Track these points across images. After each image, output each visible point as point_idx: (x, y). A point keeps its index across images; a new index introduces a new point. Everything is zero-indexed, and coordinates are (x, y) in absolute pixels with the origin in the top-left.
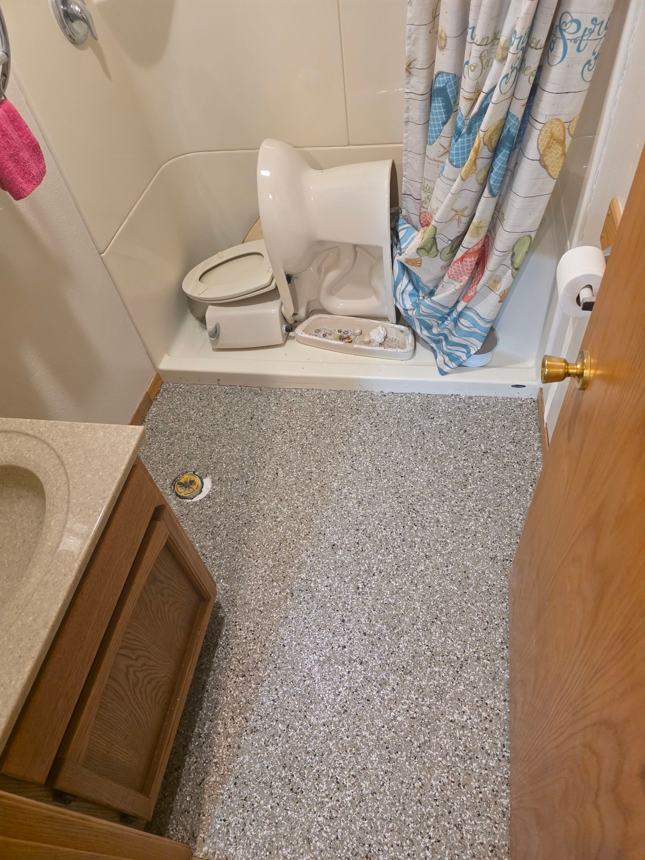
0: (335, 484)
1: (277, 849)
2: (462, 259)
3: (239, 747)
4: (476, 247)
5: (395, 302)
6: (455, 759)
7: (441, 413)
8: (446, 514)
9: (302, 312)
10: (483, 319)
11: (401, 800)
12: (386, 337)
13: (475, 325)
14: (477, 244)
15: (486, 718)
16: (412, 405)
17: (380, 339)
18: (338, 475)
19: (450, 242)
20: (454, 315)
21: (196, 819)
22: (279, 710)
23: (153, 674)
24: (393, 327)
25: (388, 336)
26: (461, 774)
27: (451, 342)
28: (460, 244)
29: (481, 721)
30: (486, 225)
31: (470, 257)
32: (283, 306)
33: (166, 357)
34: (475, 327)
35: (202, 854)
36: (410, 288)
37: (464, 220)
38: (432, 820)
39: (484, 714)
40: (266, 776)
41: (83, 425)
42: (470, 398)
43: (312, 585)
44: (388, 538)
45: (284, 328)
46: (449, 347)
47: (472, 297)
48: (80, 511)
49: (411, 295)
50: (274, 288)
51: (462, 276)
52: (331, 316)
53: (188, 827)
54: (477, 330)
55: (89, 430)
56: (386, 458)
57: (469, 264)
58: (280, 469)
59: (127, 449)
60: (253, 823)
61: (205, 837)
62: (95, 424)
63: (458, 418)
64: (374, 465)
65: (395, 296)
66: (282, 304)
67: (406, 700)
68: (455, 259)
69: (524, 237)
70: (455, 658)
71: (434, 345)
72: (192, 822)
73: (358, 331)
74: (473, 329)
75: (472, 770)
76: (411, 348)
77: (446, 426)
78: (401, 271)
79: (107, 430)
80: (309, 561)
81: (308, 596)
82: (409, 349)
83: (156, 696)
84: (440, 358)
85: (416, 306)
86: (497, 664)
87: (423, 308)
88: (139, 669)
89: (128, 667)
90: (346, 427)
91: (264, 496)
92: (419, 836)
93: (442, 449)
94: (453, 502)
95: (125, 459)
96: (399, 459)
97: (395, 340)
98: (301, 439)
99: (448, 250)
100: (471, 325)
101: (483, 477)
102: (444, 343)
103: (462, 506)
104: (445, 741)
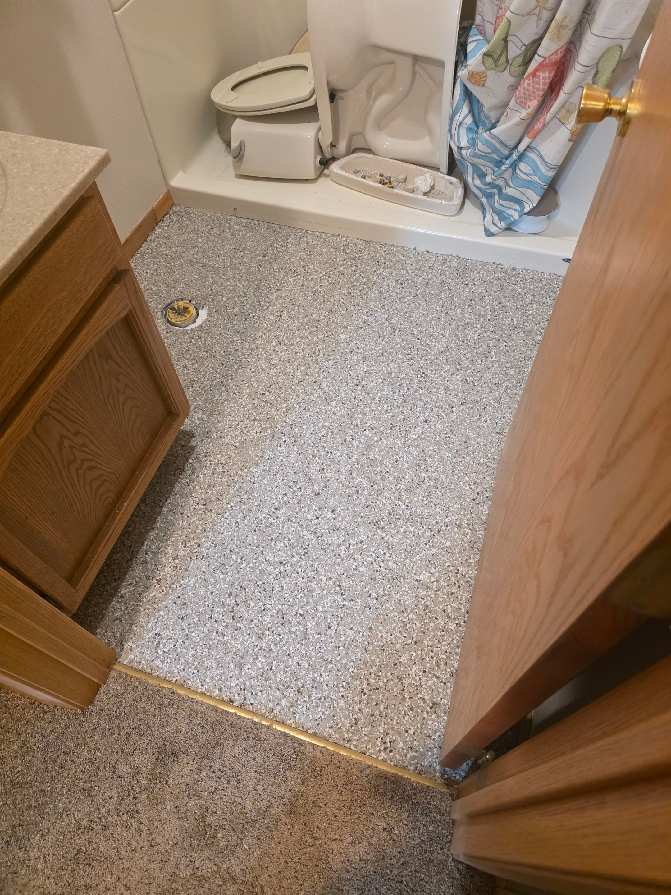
0: (343, 337)
1: (206, 669)
2: (534, 74)
3: (186, 570)
4: (554, 57)
5: (449, 139)
6: (412, 617)
7: (477, 281)
8: (459, 382)
9: (342, 146)
10: (546, 163)
11: (346, 645)
12: (432, 188)
13: (536, 170)
14: (556, 53)
15: (455, 583)
16: (447, 267)
17: (425, 188)
18: (349, 327)
19: (524, 47)
20: (514, 157)
21: (127, 628)
22: (236, 542)
23: (97, 462)
24: (443, 178)
25: (436, 187)
26: (416, 631)
27: (505, 194)
28: (535, 52)
29: (448, 585)
30: (571, 24)
31: (544, 72)
32: (320, 132)
33: (181, 173)
34: (535, 174)
35: (127, 661)
36: (469, 120)
37: (546, 15)
38: (374, 668)
39: (453, 579)
40: (208, 601)
41: (37, 140)
42: (514, 269)
43: (297, 430)
44: (389, 398)
45: (318, 160)
46: (501, 202)
47: (539, 131)
48: (13, 219)
49: (469, 130)
50: (313, 104)
51: (530, 100)
52: (375, 156)
53: (118, 635)
54: (536, 179)
55: (44, 145)
56: (405, 318)
57: (542, 81)
58: (285, 312)
59: (81, 169)
60: (186, 641)
61: (133, 646)
62: (51, 141)
63: (495, 288)
64: (389, 323)
65: (450, 131)
66: (320, 129)
67: (372, 553)
68: (527, 74)
69: (614, 47)
70: (434, 522)
71: (484, 200)
72: (123, 630)
73: (402, 177)
74: (533, 177)
75: (428, 629)
76: (458, 202)
77: (479, 294)
78: (462, 97)
79: (64, 148)
80: (298, 407)
81: (289, 441)
82: (455, 203)
83: (98, 488)
84: (489, 217)
85: (473, 143)
86: (479, 534)
87: (479, 145)
88: (77, 447)
89: (62, 436)
90: (368, 280)
91: (262, 336)
92: (358, 681)
93: (469, 317)
94: (468, 372)
95: (77, 177)
96: (420, 321)
97: (443, 193)
98: (315, 285)
99: (519, 61)
100: (531, 172)
101: (508, 352)
102: (496, 197)
103: (478, 377)
104: (406, 597)
